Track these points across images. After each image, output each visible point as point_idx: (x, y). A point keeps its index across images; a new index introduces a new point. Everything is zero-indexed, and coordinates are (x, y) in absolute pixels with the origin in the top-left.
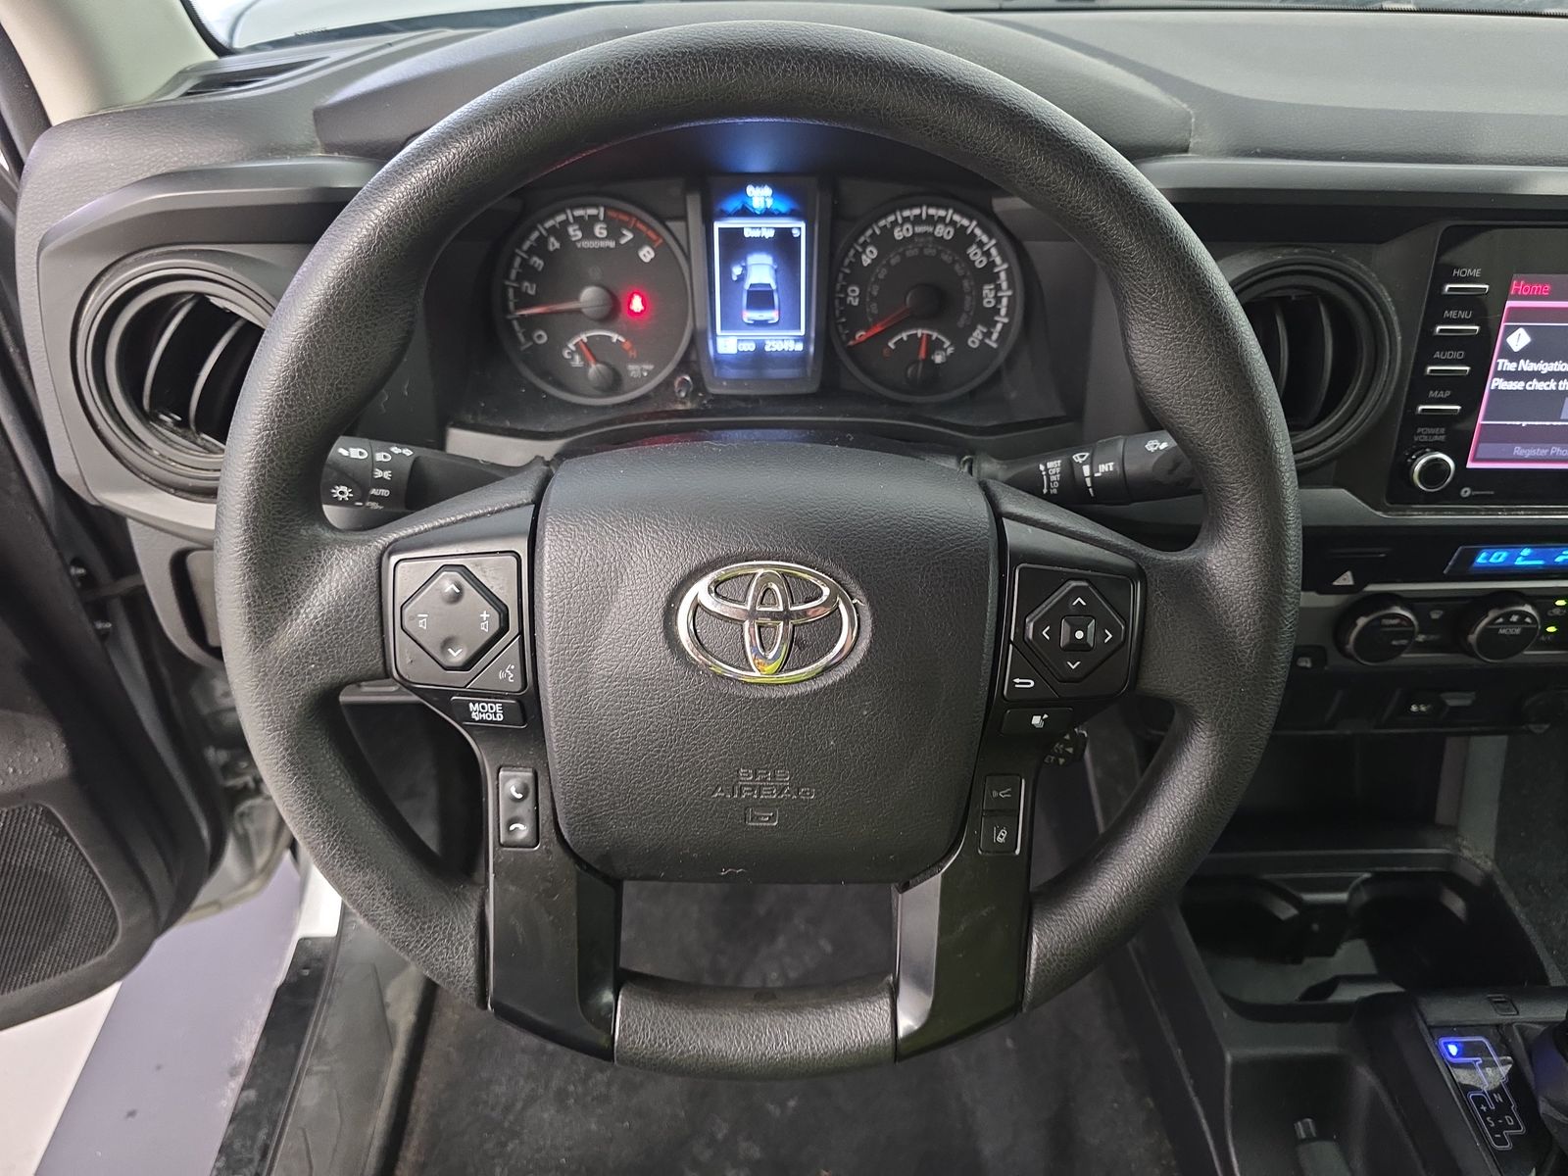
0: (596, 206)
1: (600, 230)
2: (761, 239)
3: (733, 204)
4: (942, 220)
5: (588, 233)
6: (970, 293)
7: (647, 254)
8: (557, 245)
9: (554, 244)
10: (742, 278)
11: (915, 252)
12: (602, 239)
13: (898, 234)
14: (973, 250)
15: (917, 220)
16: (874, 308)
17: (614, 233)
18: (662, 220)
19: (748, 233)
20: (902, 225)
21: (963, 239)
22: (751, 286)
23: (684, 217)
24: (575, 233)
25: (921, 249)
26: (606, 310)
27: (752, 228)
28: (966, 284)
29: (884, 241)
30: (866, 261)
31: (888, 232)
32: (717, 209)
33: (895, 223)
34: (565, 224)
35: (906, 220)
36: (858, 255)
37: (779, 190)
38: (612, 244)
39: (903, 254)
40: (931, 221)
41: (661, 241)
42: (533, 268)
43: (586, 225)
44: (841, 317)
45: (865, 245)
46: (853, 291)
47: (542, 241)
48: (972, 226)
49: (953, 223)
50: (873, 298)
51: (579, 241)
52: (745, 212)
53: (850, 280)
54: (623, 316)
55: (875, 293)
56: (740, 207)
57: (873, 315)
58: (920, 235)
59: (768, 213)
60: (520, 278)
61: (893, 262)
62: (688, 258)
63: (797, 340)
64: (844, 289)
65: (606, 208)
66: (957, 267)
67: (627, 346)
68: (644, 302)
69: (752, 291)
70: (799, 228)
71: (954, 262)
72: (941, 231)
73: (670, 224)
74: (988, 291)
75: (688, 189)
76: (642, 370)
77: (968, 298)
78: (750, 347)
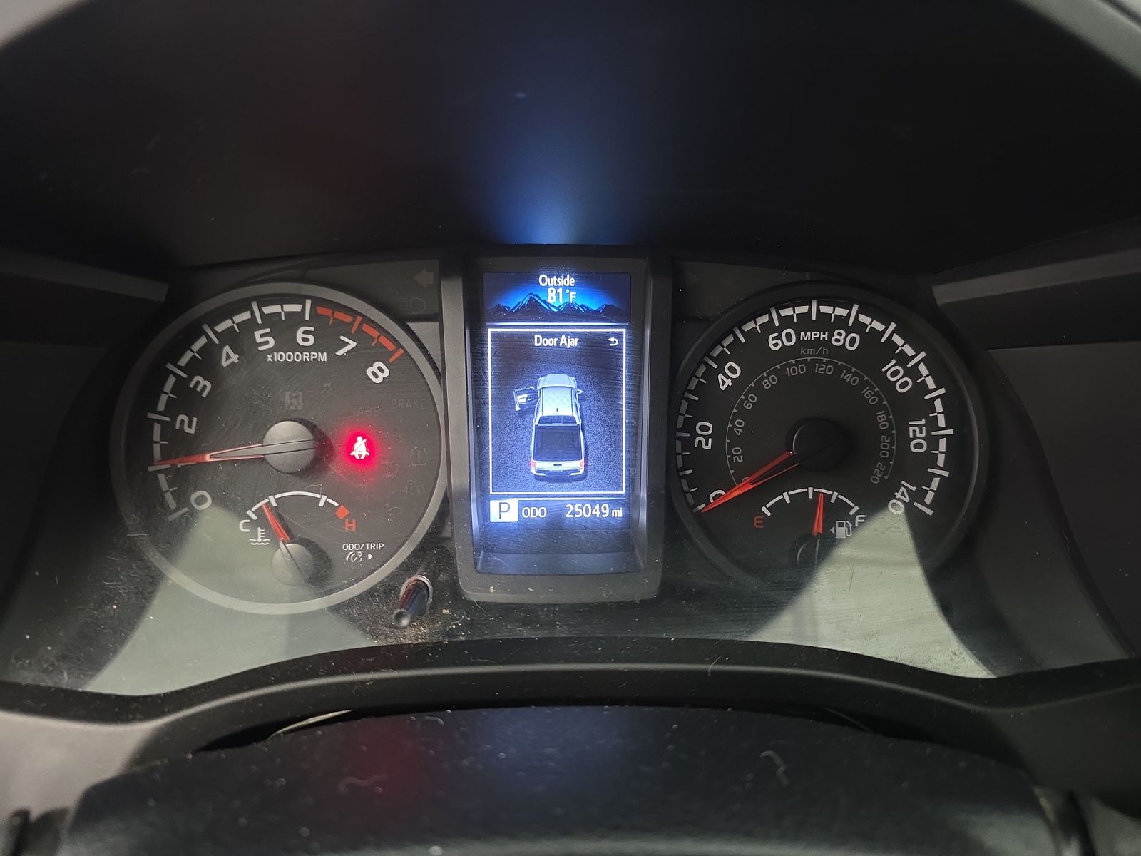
0: (299, 299)
1: (303, 336)
2: (559, 350)
3: (517, 299)
4: (841, 322)
5: (286, 341)
6: (887, 432)
7: (378, 372)
8: (235, 358)
9: (229, 357)
10: (529, 409)
11: (800, 370)
12: (309, 349)
13: (774, 344)
14: (890, 367)
15: (804, 323)
16: (737, 455)
17: (326, 340)
18: (402, 322)
19: (539, 342)
20: (780, 330)
21: (875, 350)
22: (543, 420)
23: (436, 317)
24: (264, 340)
25: (811, 366)
26: (309, 456)
27: (543, 336)
28: (881, 417)
29: (754, 353)
30: (724, 382)
31: (758, 339)
32: (490, 306)
33: (769, 328)
34: (250, 325)
35: (786, 322)
36: (711, 375)
37: (587, 280)
38: (323, 357)
39: (781, 374)
40: (825, 323)
41: (401, 351)
42: (194, 394)
43: (283, 329)
44: (684, 469)
45: (722, 359)
46: (705, 428)
47: (210, 352)
48: (889, 332)
49: (859, 327)
50: (735, 441)
51: (270, 351)
52: (535, 310)
53: (698, 412)
54: (336, 468)
55: (739, 432)
56: (526, 301)
57: (735, 465)
58: (808, 344)
59: (570, 313)
60: (172, 410)
61: (767, 384)
62: (441, 376)
63: (614, 505)
64: (690, 426)
65: (317, 302)
66: (867, 393)
67: (343, 512)
68: (369, 446)
69: (542, 427)
70: (618, 335)
71: (863, 384)
72: (839, 338)
73: (411, 325)
74: (916, 429)
75: (445, 272)
76: (365, 552)
77: (886, 439)
78: (538, 514)
